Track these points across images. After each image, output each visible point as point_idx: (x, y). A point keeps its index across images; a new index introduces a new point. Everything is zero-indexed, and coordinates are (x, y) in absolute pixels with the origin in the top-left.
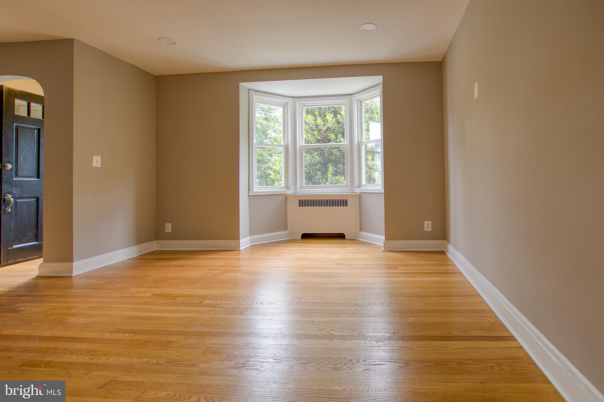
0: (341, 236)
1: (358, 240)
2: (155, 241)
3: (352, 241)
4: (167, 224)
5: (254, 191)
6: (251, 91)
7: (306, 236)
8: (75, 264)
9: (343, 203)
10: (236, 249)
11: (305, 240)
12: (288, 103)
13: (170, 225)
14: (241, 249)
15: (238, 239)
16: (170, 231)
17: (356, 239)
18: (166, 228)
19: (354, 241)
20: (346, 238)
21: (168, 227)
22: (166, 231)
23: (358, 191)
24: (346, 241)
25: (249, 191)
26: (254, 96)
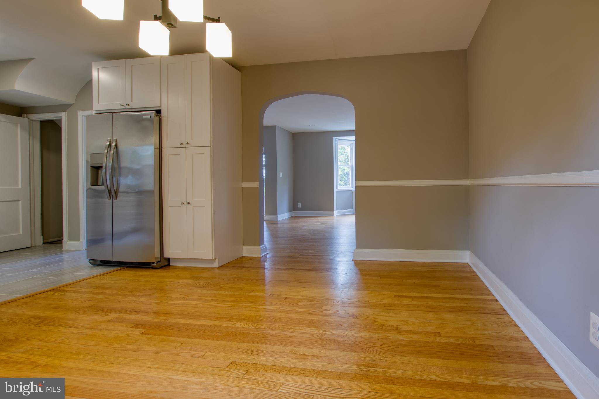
2: (293, 212)
4: (298, 204)
5: (339, 188)
6: (337, 140)
8: (278, 216)
10: (333, 215)
12: (352, 144)
13: (300, 204)
14: (335, 215)
15: (334, 211)
16: (300, 207)
18: (298, 205)
21: (299, 205)
22: (298, 207)
25: (336, 188)
26: (338, 142)
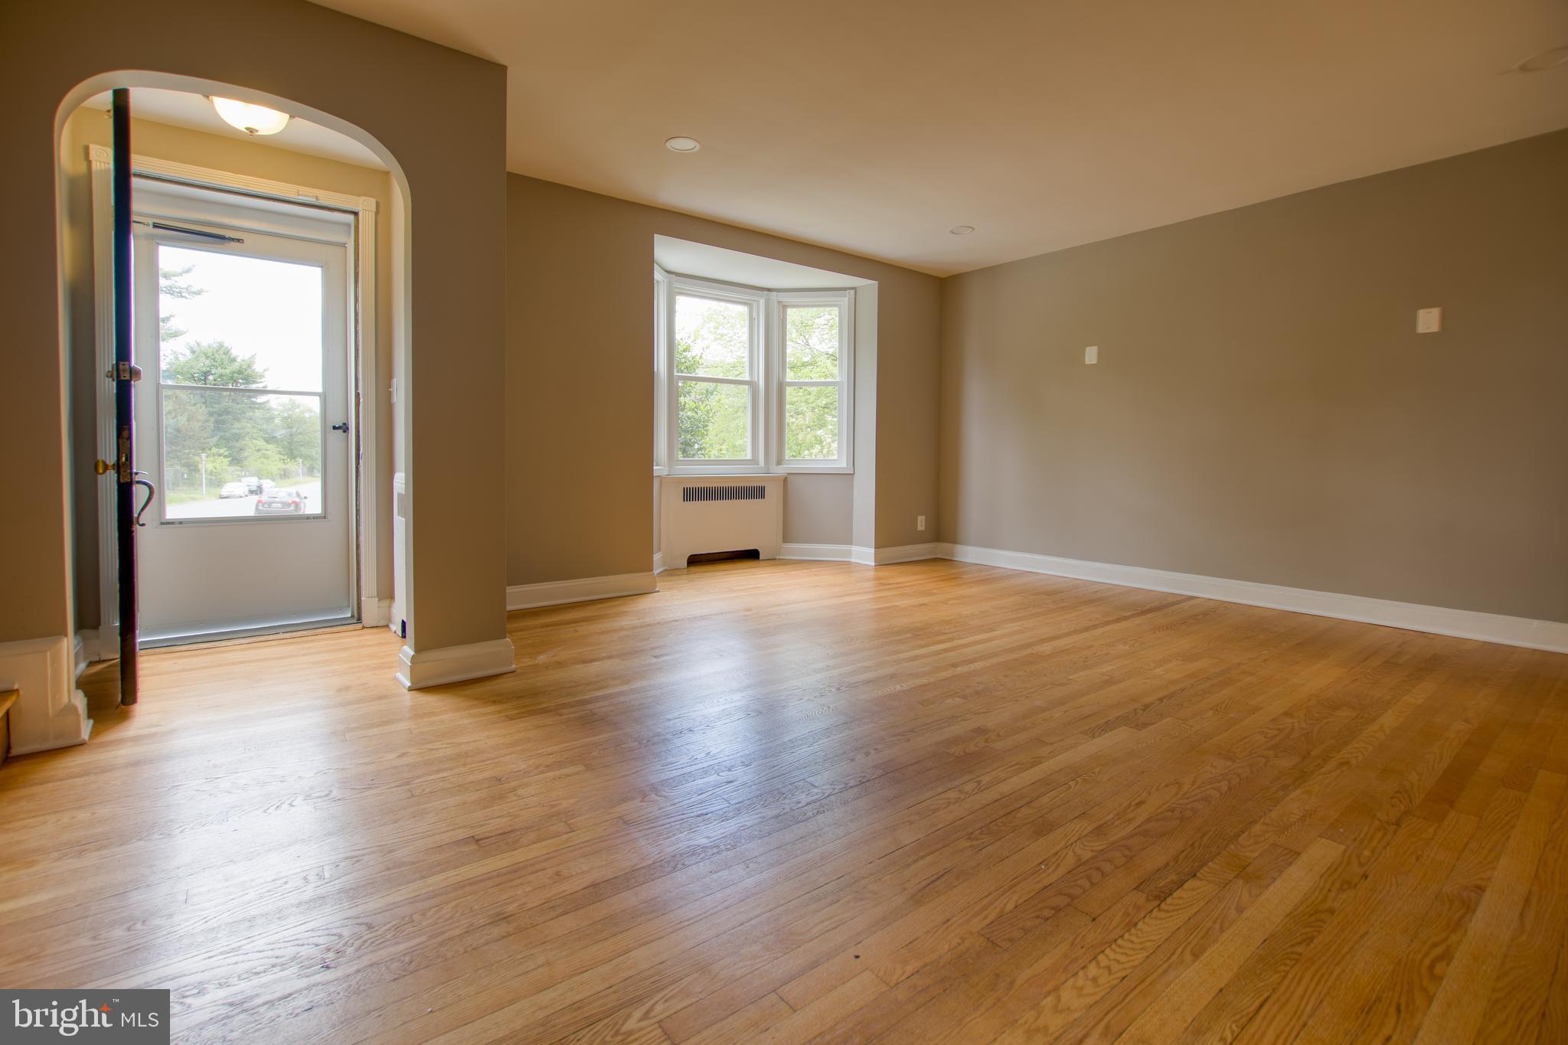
0: (752, 555)
1: (779, 559)
3: (772, 562)
7: (695, 561)
9: (756, 492)
11: (693, 569)
17: (778, 557)
19: (775, 561)
20: (761, 557)
23: (780, 471)
24: (762, 563)
